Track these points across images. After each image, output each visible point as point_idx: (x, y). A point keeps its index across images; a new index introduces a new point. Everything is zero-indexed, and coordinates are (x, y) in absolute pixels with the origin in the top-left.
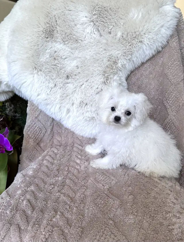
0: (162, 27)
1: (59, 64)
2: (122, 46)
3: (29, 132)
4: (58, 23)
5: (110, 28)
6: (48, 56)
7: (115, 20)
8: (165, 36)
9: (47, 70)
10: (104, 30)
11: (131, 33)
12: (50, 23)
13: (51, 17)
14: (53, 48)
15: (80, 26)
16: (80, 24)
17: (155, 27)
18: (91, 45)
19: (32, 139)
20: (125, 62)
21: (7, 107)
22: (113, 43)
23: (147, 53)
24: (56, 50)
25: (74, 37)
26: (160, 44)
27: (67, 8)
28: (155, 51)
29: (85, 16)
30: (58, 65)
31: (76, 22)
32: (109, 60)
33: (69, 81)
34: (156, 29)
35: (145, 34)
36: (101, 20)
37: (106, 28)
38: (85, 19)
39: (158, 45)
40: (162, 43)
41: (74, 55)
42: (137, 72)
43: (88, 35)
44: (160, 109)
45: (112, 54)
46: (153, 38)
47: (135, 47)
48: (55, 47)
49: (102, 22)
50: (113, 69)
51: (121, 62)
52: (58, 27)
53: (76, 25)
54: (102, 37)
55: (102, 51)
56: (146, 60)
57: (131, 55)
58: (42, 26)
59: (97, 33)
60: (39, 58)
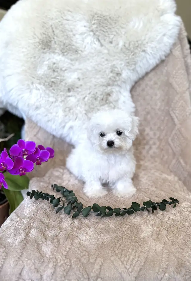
0: (164, 35)
2: (125, 55)
4: (55, 33)
6: (46, 68)
7: (117, 30)
10: (105, 40)
11: (133, 42)
12: (46, 33)
15: (79, 36)
16: (79, 34)
17: (157, 36)
18: (92, 55)
23: (151, 62)
24: (54, 61)
25: (74, 47)
26: (163, 53)
27: (65, 18)
28: (158, 60)
29: (84, 26)
30: (58, 77)
31: (74, 32)
32: (112, 72)
33: (71, 94)
34: (159, 37)
35: (147, 43)
36: (101, 29)
37: (107, 37)
38: (84, 29)
39: (160, 54)
40: (165, 51)
41: (75, 66)
42: (141, 82)
43: (88, 46)
45: (114, 65)
46: (156, 47)
48: (53, 58)
49: (102, 32)
52: (55, 37)
53: (74, 35)
54: (103, 47)
55: (104, 62)
56: (150, 70)
57: (135, 64)
58: (38, 37)
59: (97, 43)
60: (36, 71)
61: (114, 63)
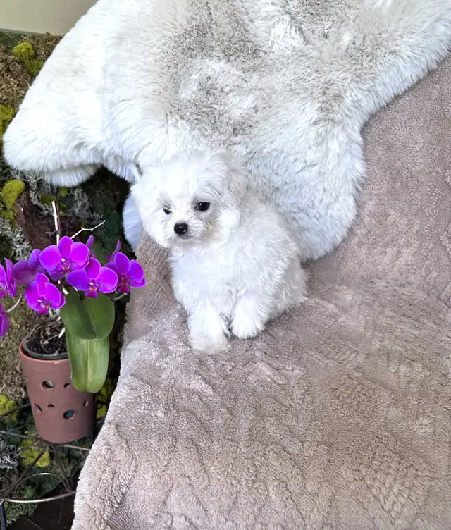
0: (438, 20)
1: (216, 104)
2: (353, 62)
3: (149, 252)
4: (213, 17)
5: (326, 27)
6: (195, 88)
7: (338, 11)
8: (445, 40)
9: (195, 117)
10: (313, 32)
11: (371, 36)
12: (199, 18)
13: (200, 5)
14: (205, 71)
15: (260, 22)
16: (260, 18)
17: (423, 22)
18: (285, 61)
19: (155, 267)
20: (360, 96)
21: (76, 198)
22: (333, 57)
23: (407, 74)
24: (210, 73)
25: (249, 45)
26: (434, 57)
28: (423, 70)
29: (270, 2)
30: (215, 106)
31: (252, 15)
32: (324, 93)
33: (239, 138)
34: (425, 26)
35: (401, 36)
36: (306, 10)
37: (318, 26)
38: (272, 8)
39: (429, 58)
40: (438, 53)
41: (249, 83)
42: (383, 115)
43: (278, 41)
44: (439, 194)
45: (330, 80)
46: (418, 45)
47: (380, 63)
48: (208, 68)
49: (308, 14)
50: (333, 111)
51: (351, 96)
52: (214, 26)
53: (252, 21)
54: (309, 46)
55: (309, 75)
56: (403, 90)
57: (373, 79)
58: (181, 25)
59: (297, 36)
60: (176, 92)
61: (330, 76)
